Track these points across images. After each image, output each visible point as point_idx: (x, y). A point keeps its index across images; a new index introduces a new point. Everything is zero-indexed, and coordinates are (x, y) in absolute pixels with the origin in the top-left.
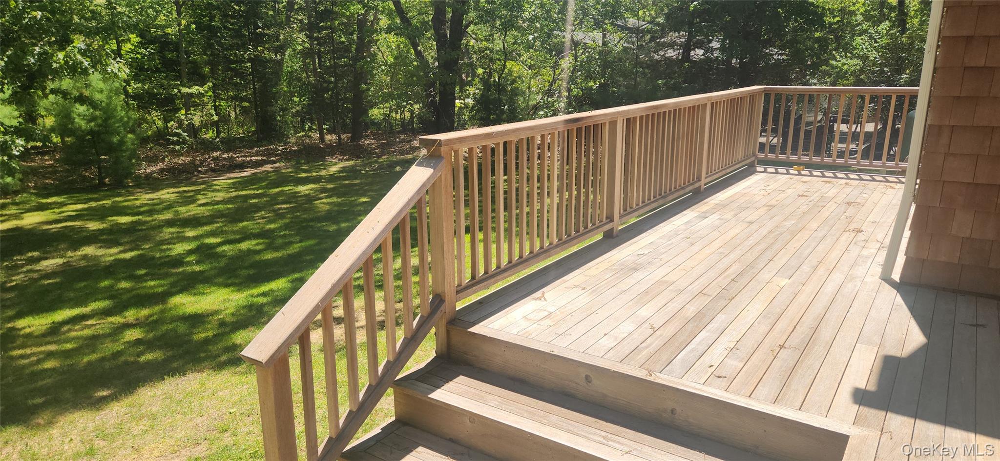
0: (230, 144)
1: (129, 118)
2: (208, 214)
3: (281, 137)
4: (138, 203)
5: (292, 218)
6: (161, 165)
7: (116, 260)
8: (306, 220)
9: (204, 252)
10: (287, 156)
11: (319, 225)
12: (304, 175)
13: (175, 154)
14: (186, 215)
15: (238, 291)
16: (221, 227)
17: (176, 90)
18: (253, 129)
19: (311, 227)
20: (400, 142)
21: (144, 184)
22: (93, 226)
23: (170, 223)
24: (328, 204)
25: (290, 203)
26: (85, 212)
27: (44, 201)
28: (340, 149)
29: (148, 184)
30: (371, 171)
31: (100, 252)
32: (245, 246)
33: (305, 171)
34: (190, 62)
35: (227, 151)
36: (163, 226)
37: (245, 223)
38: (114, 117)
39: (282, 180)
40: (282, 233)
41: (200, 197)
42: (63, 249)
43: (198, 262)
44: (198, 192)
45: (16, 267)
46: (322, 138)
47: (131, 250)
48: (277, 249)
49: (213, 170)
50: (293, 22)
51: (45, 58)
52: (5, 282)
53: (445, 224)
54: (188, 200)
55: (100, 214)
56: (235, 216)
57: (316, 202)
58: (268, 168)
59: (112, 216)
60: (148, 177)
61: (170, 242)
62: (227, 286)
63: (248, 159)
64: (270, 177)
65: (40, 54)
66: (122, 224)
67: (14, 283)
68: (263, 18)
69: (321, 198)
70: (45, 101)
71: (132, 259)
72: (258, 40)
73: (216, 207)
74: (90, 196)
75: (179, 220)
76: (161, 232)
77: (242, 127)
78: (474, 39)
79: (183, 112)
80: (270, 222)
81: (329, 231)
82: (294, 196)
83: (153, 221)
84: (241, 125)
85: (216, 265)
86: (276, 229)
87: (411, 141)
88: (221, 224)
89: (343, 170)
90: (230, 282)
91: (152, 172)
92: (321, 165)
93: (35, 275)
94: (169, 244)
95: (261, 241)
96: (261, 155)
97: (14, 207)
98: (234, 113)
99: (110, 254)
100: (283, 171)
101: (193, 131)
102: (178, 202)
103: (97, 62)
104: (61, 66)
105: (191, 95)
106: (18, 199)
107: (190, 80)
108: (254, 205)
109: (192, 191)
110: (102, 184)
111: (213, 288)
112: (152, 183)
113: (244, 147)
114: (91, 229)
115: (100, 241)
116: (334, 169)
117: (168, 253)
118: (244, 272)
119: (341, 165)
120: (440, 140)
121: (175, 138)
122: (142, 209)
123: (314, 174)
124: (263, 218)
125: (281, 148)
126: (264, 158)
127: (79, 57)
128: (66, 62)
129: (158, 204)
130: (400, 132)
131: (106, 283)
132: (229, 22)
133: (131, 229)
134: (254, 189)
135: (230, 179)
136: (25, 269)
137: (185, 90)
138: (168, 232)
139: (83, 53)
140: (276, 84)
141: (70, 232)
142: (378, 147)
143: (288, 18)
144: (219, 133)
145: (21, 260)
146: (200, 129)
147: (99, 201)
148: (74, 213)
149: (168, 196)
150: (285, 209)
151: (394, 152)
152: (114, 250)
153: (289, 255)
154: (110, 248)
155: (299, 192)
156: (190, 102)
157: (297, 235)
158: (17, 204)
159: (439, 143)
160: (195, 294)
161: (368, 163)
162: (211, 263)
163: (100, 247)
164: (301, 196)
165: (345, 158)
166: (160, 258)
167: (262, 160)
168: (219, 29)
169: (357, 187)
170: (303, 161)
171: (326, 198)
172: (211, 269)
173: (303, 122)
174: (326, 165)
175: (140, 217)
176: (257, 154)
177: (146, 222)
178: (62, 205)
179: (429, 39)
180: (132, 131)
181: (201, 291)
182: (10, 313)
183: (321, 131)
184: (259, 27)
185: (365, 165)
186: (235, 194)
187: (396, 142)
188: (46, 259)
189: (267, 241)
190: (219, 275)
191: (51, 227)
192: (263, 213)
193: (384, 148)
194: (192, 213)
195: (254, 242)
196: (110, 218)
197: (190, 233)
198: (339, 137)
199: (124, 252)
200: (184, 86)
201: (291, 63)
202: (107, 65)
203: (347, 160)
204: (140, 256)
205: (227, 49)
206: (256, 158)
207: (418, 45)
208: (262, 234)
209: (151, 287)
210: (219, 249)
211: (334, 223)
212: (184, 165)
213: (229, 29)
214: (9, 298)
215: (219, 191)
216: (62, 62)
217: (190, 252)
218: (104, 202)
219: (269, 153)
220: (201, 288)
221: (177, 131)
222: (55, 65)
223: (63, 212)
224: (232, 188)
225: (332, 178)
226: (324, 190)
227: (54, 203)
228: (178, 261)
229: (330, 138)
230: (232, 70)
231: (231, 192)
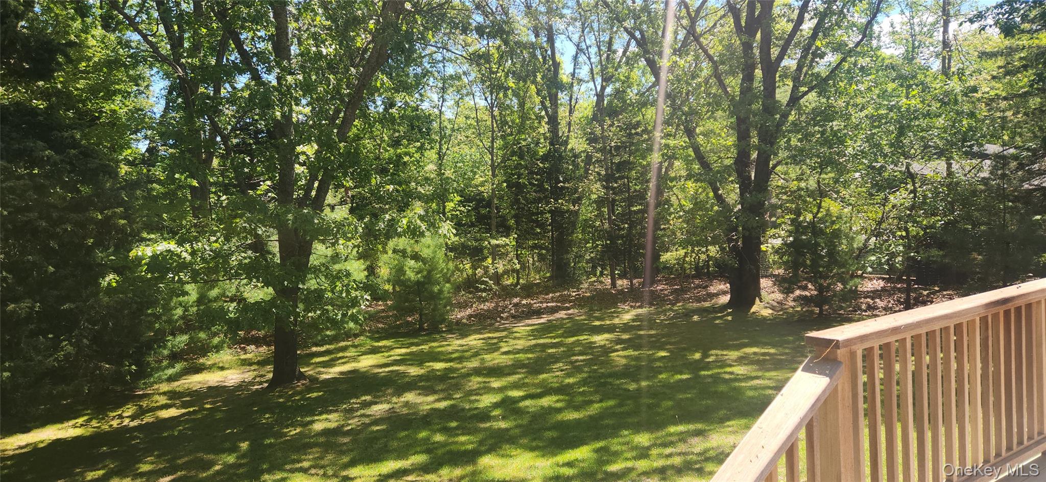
0: (529, 290)
1: (448, 269)
2: (510, 363)
3: (573, 282)
4: (450, 349)
5: (590, 372)
6: (469, 311)
7: (432, 409)
8: (603, 376)
9: (509, 406)
10: (580, 302)
11: (618, 382)
12: (597, 323)
13: (482, 300)
14: (491, 364)
15: (543, 456)
16: (523, 378)
17: (486, 243)
18: (548, 275)
19: (611, 384)
20: (695, 288)
21: (455, 329)
22: (414, 371)
23: (477, 372)
24: (625, 357)
25: (586, 354)
26: (408, 357)
27: (376, 344)
28: (633, 296)
29: (458, 330)
30: (666, 320)
31: (420, 399)
32: (546, 401)
33: (598, 319)
34: (500, 217)
35: (526, 298)
36: (471, 375)
37: (544, 376)
38: (437, 269)
39: (577, 329)
40: (581, 390)
41: (502, 344)
42: (390, 394)
43: (504, 418)
44: (500, 339)
45: (352, 410)
46: (614, 284)
47: (445, 399)
48: (577, 408)
49: (513, 317)
50: (591, 174)
51: (392, 223)
52: (343, 426)
53: (842, 448)
54: (493, 348)
55: (419, 359)
56: (536, 367)
57: (612, 354)
58: (562, 314)
59: (429, 362)
60: (458, 322)
61: (478, 392)
62: (532, 449)
63: (545, 305)
64: (565, 324)
65: (389, 220)
66: (438, 370)
67: (349, 428)
68: (564, 173)
69: (617, 351)
70: (385, 256)
71: (445, 409)
72: (558, 193)
73: (517, 356)
74: (412, 341)
75: (485, 368)
76: (470, 381)
77: (539, 273)
78: (783, 179)
79: (490, 260)
80: (569, 375)
81: (629, 390)
82: (590, 346)
83: (463, 368)
84: (538, 271)
85: (520, 422)
86: (574, 384)
87: (707, 286)
88: (523, 376)
89: (637, 318)
90: (534, 444)
91: (462, 318)
92: (614, 312)
93: (367, 421)
94: (477, 394)
95: (561, 397)
96: (556, 302)
97: (354, 350)
98: (531, 259)
99: (425, 402)
100: (577, 318)
101: (497, 278)
102: (484, 349)
103: (432, 226)
104: (404, 231)
105: (498, 246)
106: (357, 342)
107: (498, 232)
108: (551, 356)
109: (495, 338)
110: (421, 329)
111: (519, 451)
112: (462, 330)
113: (541, 293)
114: (412, 374)
115: (419, 388)
116: (627, 317)
117: (476, 405)
118: (549, 434)
119: (634, 312)
120: (838, 341)
121: (483, 286)
122: (454, 356)
123: (608, 322)
124: (562, 371)
125: (574, 294)
126: (559, 304)
127: (418, 221)
128: (409, 227)
129: (467, 351)
130: (694, 277)
131: (423, 434)
132: (534, 178)
133: (445, 376)
134: (551, 338)
135: (529, 325)
136: (359, 413)
137: (494, 242)
138: (475, 382)
139: (422, 218)
140: (573, 233)
141: (395, 376)
142: (672, 293)
143: (587, 170)
144: (518, 279)
145: (357, 403)
146: (502, 275)
147: (419, 346)
148: (398, 358)
149: (475, 342)
150: (582, 361)
151: (689, 299)
152: (431, 398)
153: (590, 417)
154: (427, 395)
155: (595, 343)
156: (496, 252)
157: (596, 392)
158: (355, 346)
159: (837, 344)
160: (503, 456)
161: (662, 312)
162: (515, 420)
163: (419, 394)
164: (597, 347)
165: (637, 304)
166: (470, 409)
167: (557, 306)
168: (525, 186)
169: (654, 339)
170: (596, 308)
171: (623, 350)
172: (516, 427)
173: (594, 268)
174: (619, 312)
175: (452, 364)
176: (552, 300)
177: (458, 369)
178: (390, 348)
179: (732, 182)
180: (448, 281)
181: (508, 453)
182: (346, 459)
183: (613, 276)
184: (561, 182)
185: (658, 313)
186: (534, 342)
187: (691, 288)
188: (376, 403)
189: (567, 398)
190: (524, 435)
191: (380, 370)
192: (561, 364)
193: (678, 294)
194: (496, 362)
195: (555, 398)
196: (427, 364)
197: (496, 384)
198: (631, 282)
199: (438, 400)
200: (492, 237)
201: (587, 212)
202: (439, 227)
203: (639, 307)
204: (453, 406)
205: (532, 203)
206: (552, 304)
207: (719, 189)
208: (561, 390)
209: (463, 444)
210: (522, 404)
211: (633, 381)
212: (488, 310)
213: (534, 185)
214: (345, 444)
215: (519, 338)
216: (405, 227)
217: (496, 405)
218: (423, 347)
219: (563, 299)
220: (507, 449)
221: (485, 279)
222: (399, 230)
223: (391, 356)
224: (530, 335)
225: (626, 328)
226: (619, 341)
227: (385, 347)
228: (484, 416)
229: (622, 283)
230: (533, 221)
231: (530, 340)
